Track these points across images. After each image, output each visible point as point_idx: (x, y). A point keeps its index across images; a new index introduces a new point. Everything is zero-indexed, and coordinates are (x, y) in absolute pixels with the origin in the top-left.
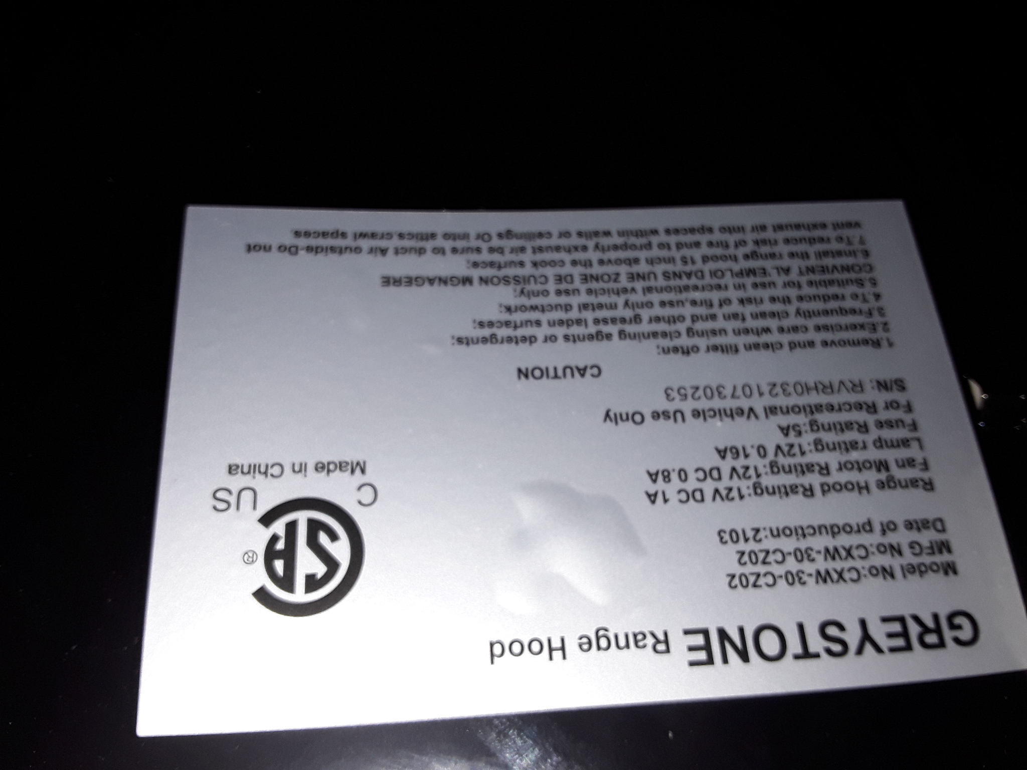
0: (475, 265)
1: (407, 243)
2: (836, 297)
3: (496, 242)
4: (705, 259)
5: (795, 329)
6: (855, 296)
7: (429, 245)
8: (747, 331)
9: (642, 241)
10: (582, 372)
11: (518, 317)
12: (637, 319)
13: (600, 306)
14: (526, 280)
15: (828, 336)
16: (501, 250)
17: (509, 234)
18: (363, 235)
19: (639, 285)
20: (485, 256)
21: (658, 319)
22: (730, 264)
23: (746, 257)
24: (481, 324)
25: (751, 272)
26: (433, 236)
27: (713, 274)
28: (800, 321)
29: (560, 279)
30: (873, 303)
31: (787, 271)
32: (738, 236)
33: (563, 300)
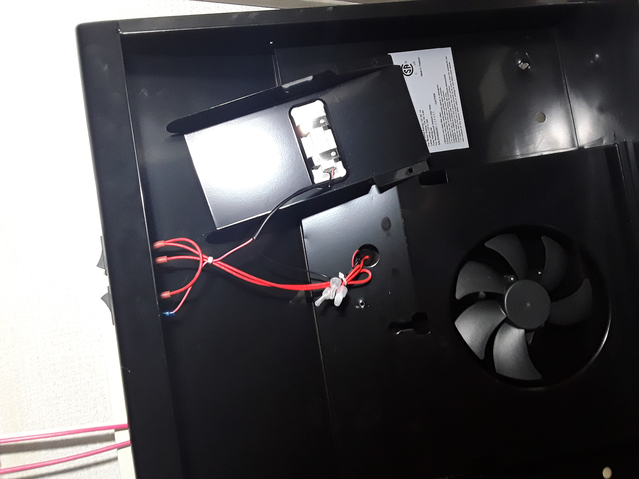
0: (449, 87)
1: (451, 77)
2: (451, 137)
3: (453, 90)
4: (455, 119)
5: (446, 131)
6: (452, 139)
7: (451, 80)
8: (444, 124)
9: (457, 110)
10: (436, 102)
11: (442, 93)
12: (444, 109)
13: (445, 104)
14: (448, 94)
15: (445, 135)
16: (452, 90)
17: (455, 91)
18: (451, 71)
19: (449, 109)
20: (451, 88)
21: (445, 112)
22: (454, 122)
23: (456, 125)
24: (440, 88)
25: (453, 125)
26: (453, 81)
27: (453, 120)
28: (447, 132)
29: (449, 99)
30: (451, 142)
31: (454, 130)
32: (459, 124)
33: (446, 99)
